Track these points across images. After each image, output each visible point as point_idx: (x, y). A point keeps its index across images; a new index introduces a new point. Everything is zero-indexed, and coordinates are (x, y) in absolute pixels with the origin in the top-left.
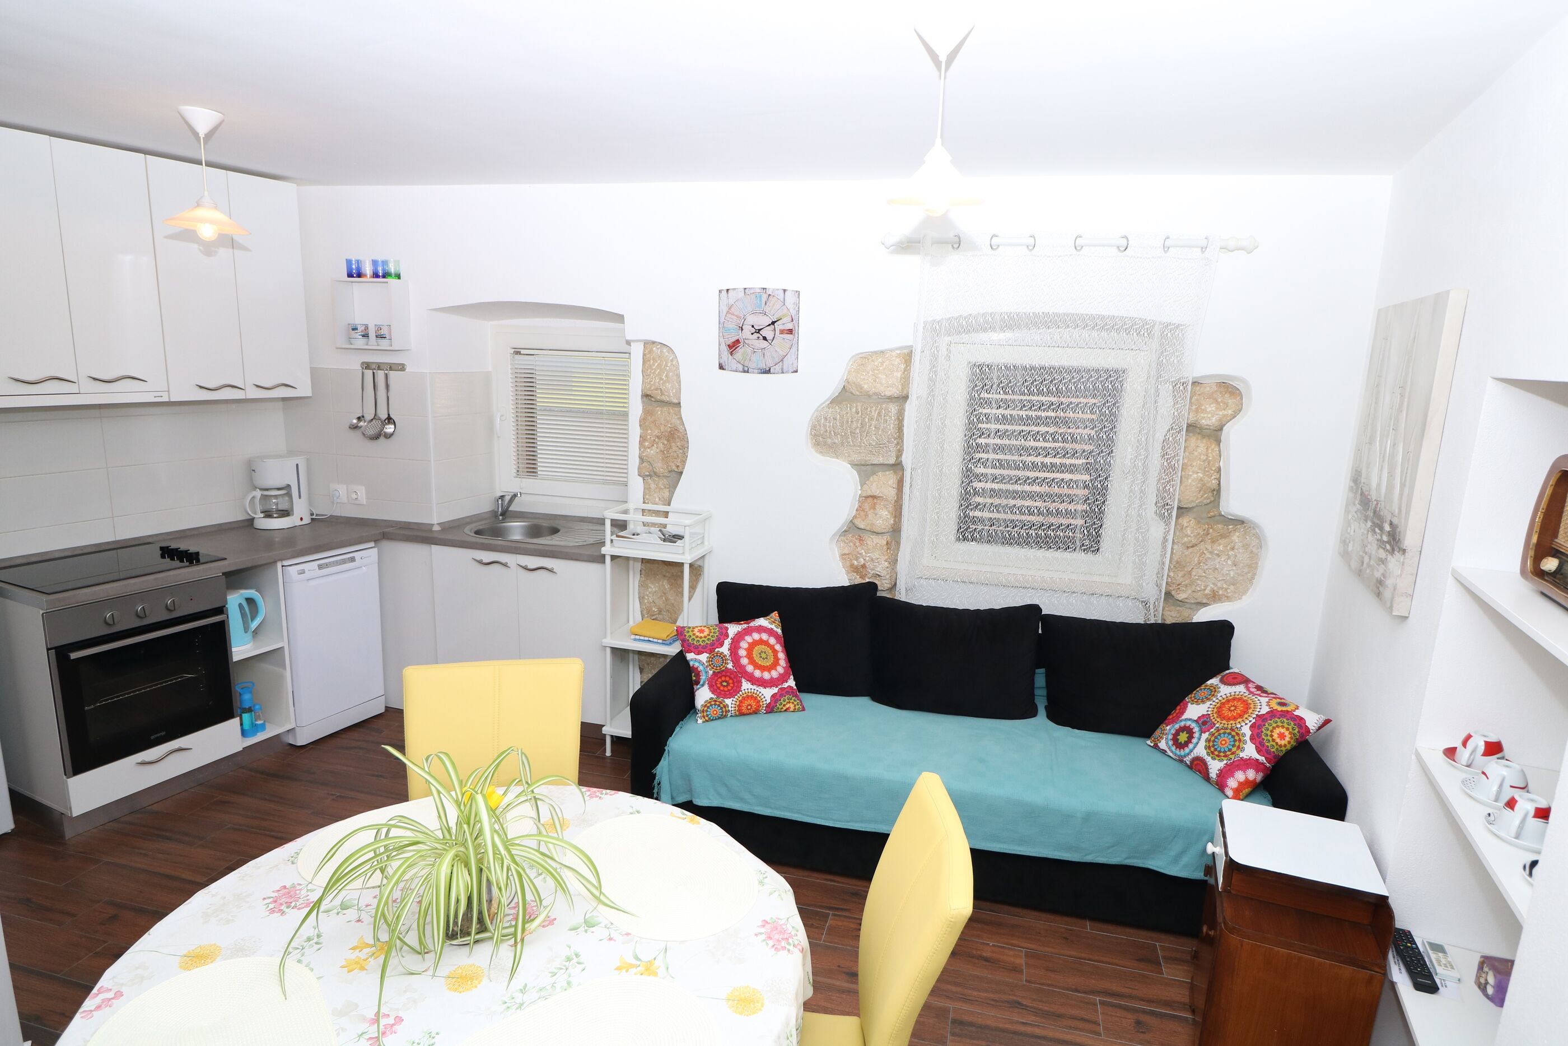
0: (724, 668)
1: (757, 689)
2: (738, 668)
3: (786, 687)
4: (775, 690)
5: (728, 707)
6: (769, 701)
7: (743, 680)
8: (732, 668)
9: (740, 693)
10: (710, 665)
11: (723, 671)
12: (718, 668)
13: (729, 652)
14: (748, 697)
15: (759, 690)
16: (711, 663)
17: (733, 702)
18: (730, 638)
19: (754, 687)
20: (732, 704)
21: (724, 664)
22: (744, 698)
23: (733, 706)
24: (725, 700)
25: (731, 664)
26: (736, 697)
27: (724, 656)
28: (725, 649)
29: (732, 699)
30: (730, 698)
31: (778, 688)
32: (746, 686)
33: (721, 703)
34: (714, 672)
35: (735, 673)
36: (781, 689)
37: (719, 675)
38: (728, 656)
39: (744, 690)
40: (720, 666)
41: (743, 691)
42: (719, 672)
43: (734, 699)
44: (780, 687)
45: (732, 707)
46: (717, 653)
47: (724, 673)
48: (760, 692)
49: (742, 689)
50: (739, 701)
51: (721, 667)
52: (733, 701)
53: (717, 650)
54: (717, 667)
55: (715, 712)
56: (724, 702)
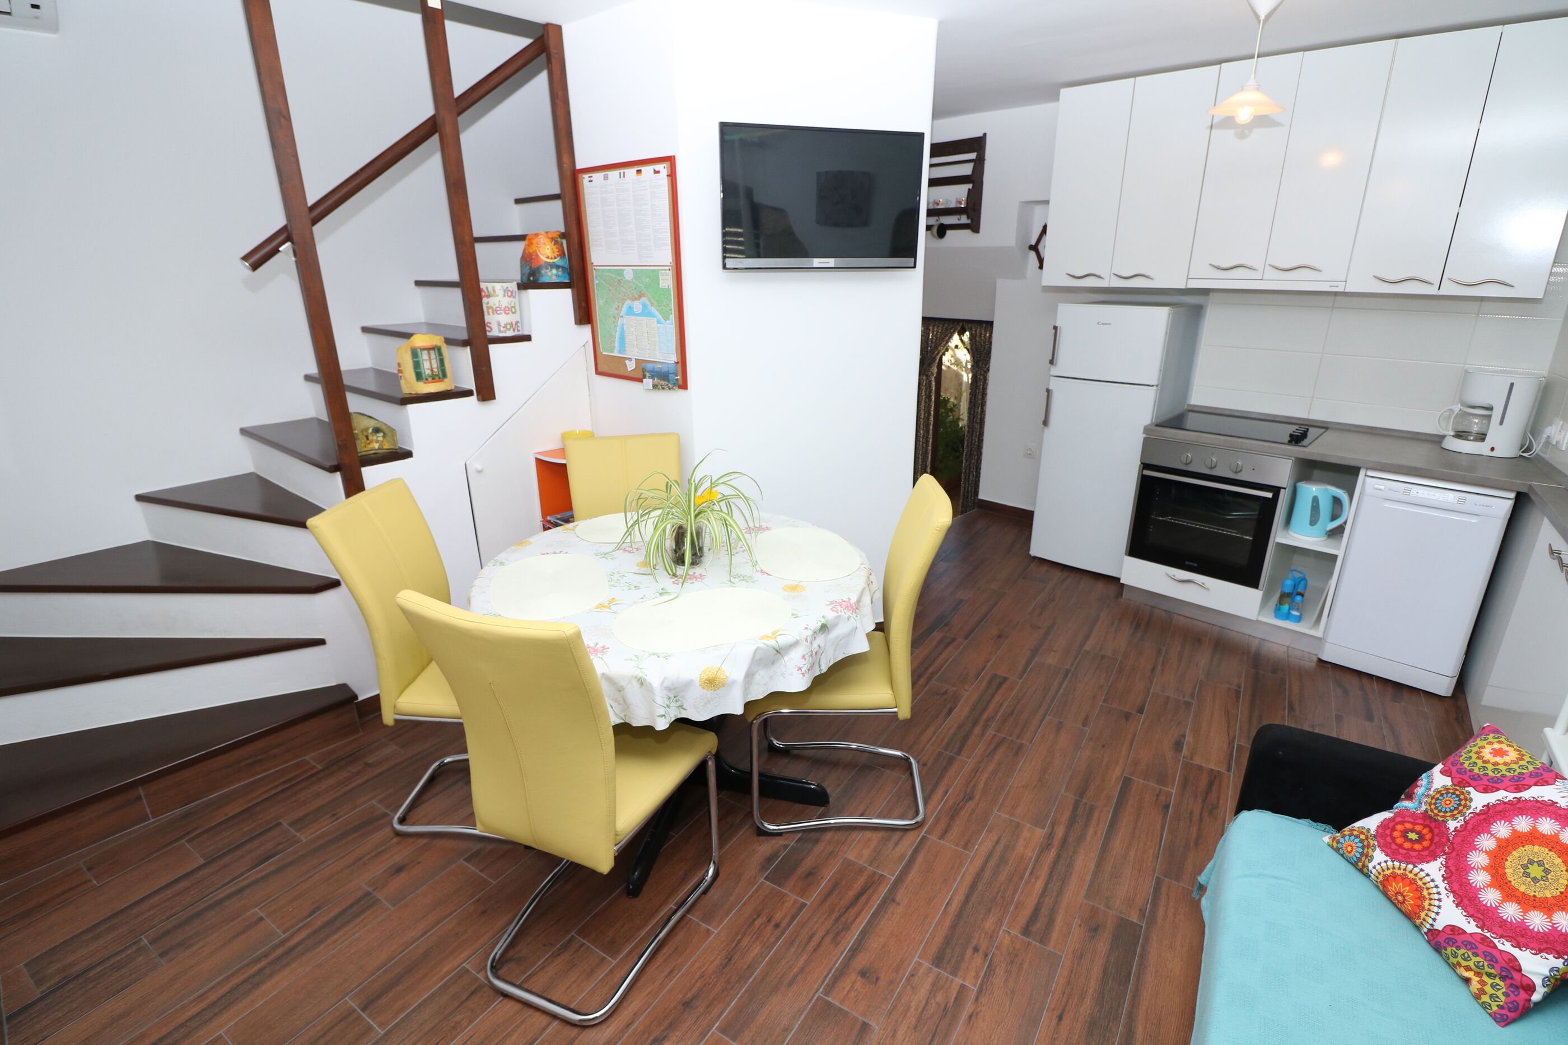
0: (1441, 819)
1: (1443, 892)
2: (1459, 839)
3: (1500, 947)
4: (1471, 927)
5: (1370, 861)
6: (1439, 926)
7: (1442, 860)
8: (1452, 829)
9: (1410, 866)
10: (1432, 798)
11: (1436, 821)
12: (1436, 811)
13: (1480, 808)
14: (1412, 882)
15: (1443, 896)
16: (1438, 796)
17: (1383, 865)
18: (1518, 795)
19: (1442, 886)
20: (1379, 864)
21: (1449, 814)
22: (1403, 877)
23: (1378, 867)
24: (1378, 850)
25: (1458, 825)
26: (1397, 864)
27: (1465, 806)
28: (1479, 800)
29: (1388, 858)
30: (1386, 855)
31: (1479, 931)
32: (1434, 870)
33: (1368, 846)
34: (1426, 811)
35: (1444, 840)
36: (1484, 939)
37: (1427, 822)
38: (1471, 811)
39: (1422, 870)
40: (1440, 811)
41: (1416, 870)
42: (1430, 817)
43: (1390, 863)
44: (1488, 935)
45: (1374, 867)
46: (1463, 793)
47: (1433, 825)
48: (1439, 900)
49: (1420, 866)
50: (1393, 873)
51: (1441, 814)
52: (1386, 862)
53: (1470, 789)
54: (1436, 808)
55: (1349, 849)
56: (1374, 850)
